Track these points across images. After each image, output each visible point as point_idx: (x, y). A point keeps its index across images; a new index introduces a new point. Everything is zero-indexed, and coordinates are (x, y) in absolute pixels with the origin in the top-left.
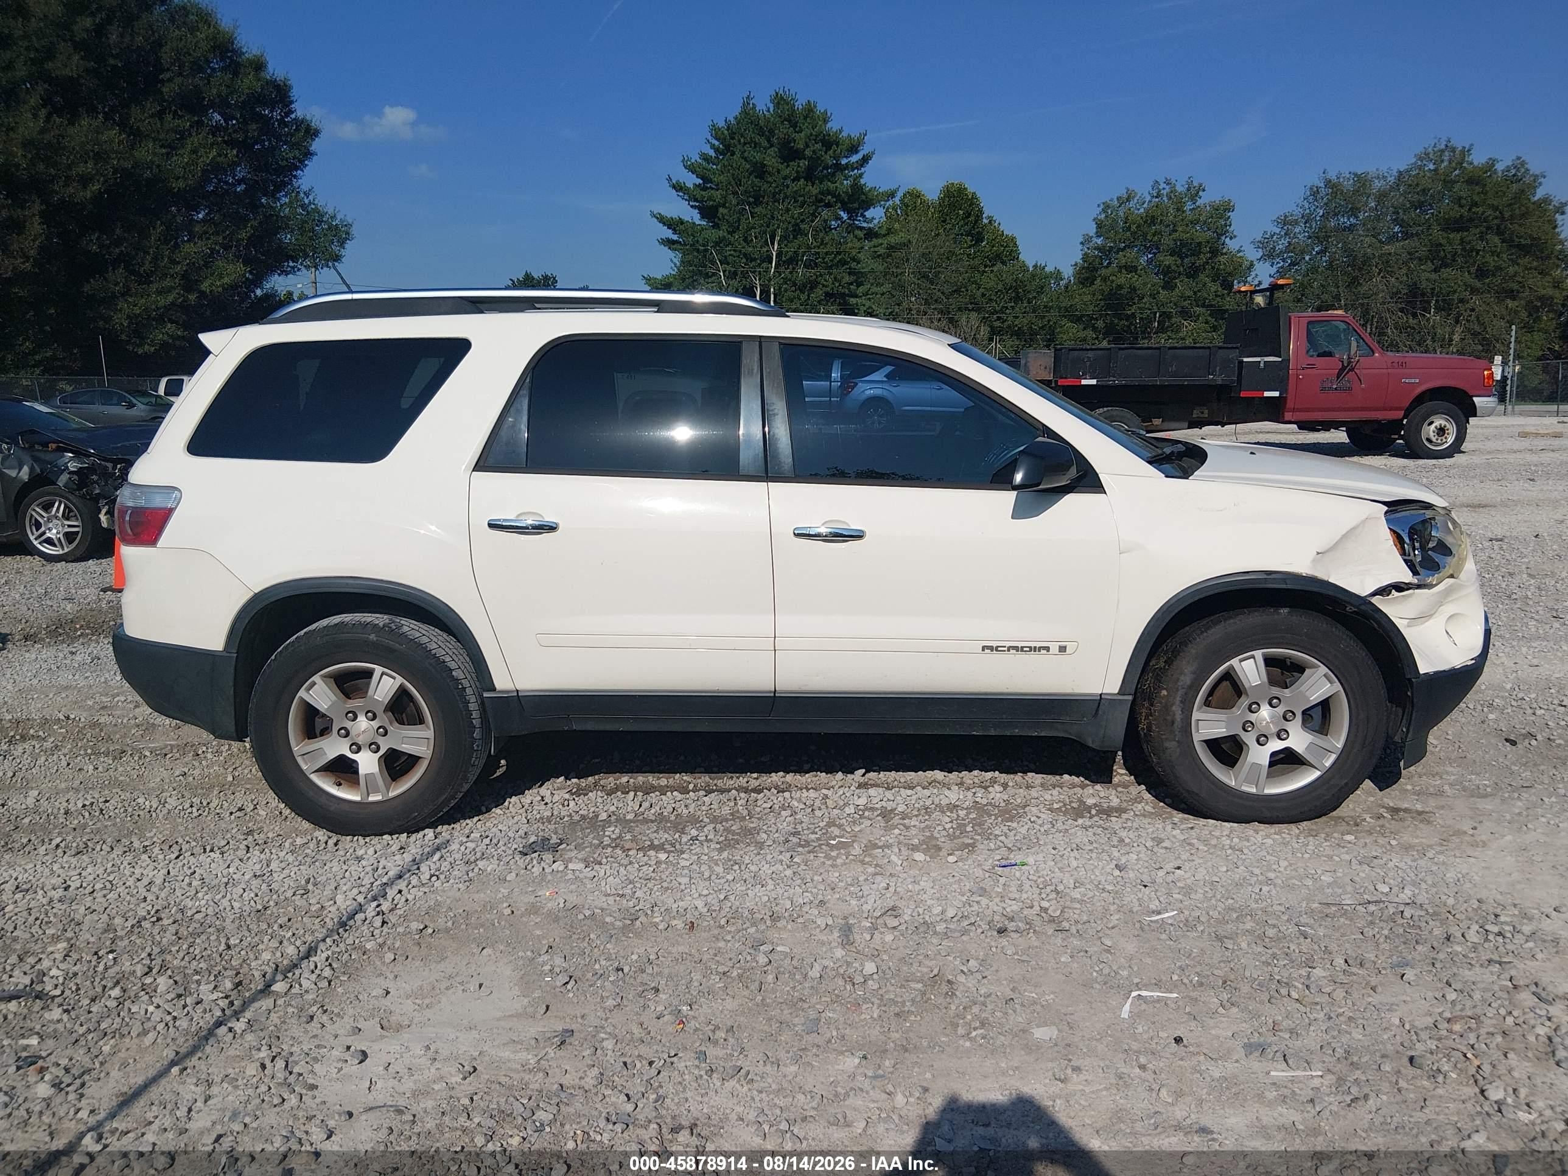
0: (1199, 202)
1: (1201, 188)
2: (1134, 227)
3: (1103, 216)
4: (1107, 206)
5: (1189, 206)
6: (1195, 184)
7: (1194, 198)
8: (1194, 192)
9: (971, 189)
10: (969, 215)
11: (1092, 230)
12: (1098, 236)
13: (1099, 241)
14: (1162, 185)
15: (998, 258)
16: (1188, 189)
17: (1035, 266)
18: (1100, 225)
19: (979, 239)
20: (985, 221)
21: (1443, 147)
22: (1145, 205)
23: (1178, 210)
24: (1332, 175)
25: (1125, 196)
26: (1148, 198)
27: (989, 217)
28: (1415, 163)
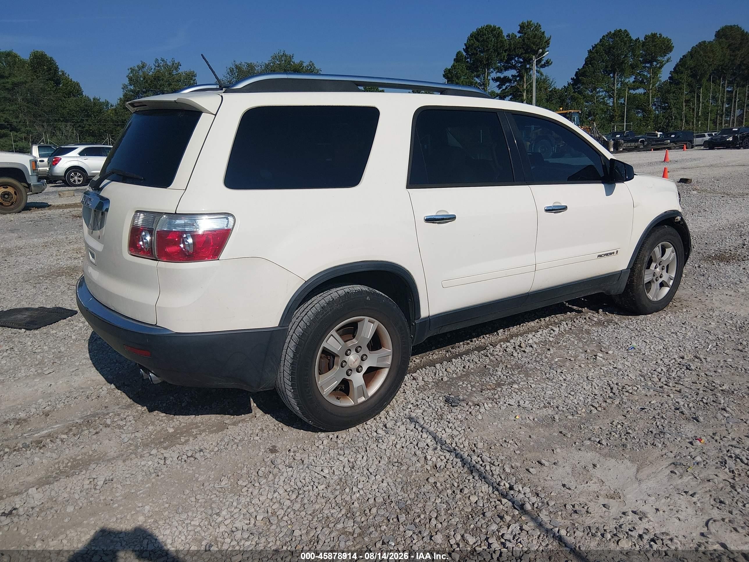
0: (180, 71)
1: (179, 64)
2: (149, 81)
3: (131, 75)
4: (132, 70)
5: (174, 72)
6: (176, 62)
7: (177, 68)
8: (177, 66)
9: (49, 55)
10: (50, 69)
11: (127, 82)
12: (131, 85)
13: (132, 87)
14: (160, 61)
15: (70, 94)
16: (173, 64)
17: (94, 99)
18: (131, 79)
19: (57, 83)
20: (60, 73)
21: (282, 54)
22: (152, 70)
23: (170, 74)
24: (238, 63)
25: (141, 65)
26: (153, 67)
27: (62, 71)
28: (271, 60)
